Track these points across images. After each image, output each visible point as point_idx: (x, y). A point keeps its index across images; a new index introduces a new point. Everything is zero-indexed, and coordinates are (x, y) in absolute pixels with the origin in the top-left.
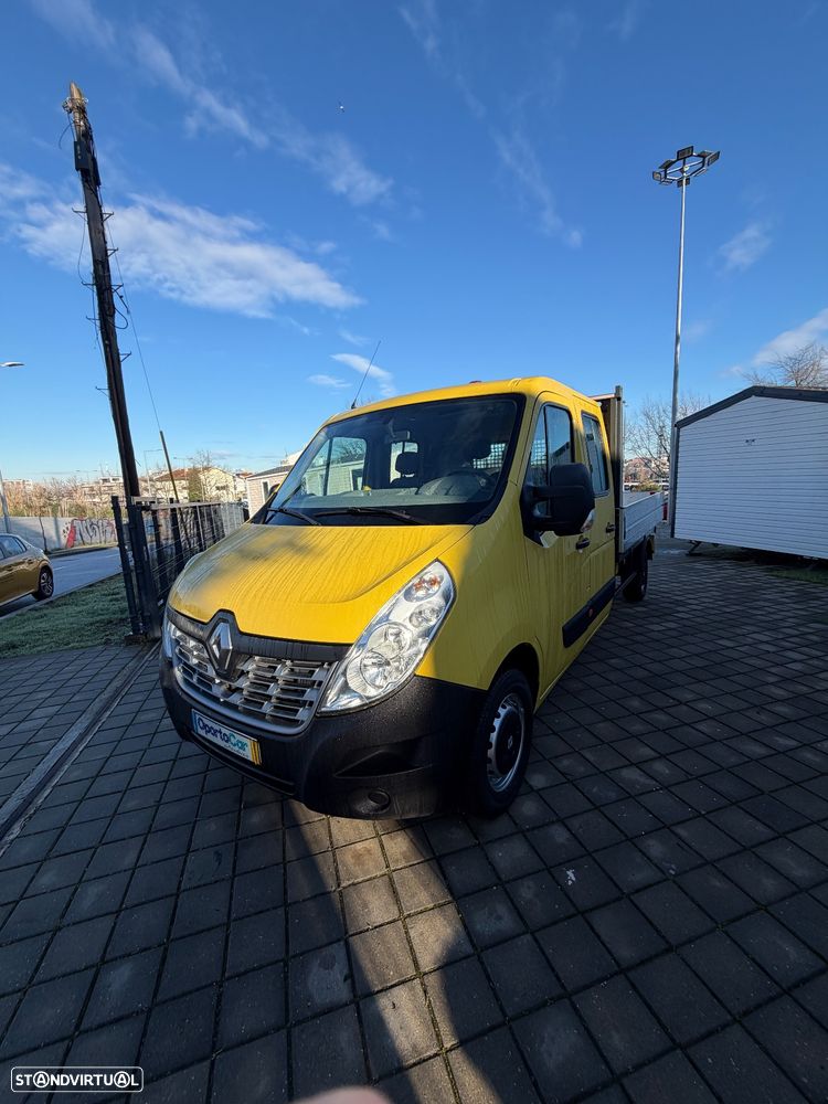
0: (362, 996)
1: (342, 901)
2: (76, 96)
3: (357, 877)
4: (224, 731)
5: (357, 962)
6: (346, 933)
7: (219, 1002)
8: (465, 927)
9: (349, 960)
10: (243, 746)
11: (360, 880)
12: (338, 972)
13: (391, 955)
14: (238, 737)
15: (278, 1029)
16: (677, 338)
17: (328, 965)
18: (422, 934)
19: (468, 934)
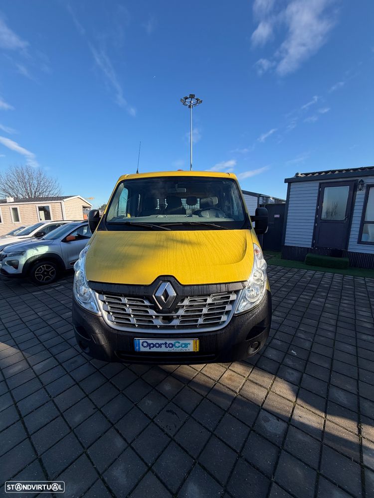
0: (289, 421)
1: (243, 397)
3: (239, 386)
4: (168, 342)
5: (274, 412)
6: (259, 406)
7: (248, 462)
8: (288, 382)
9: (271, 414)
10: (186, 345)
11: (241, 386)
12: (273, 420)
13: (281, 403)
14: (182, 341)
15: (280, 452)
16: (191, 165)
17: (267, 421)
18: (280, 391)
19: (292, 383)
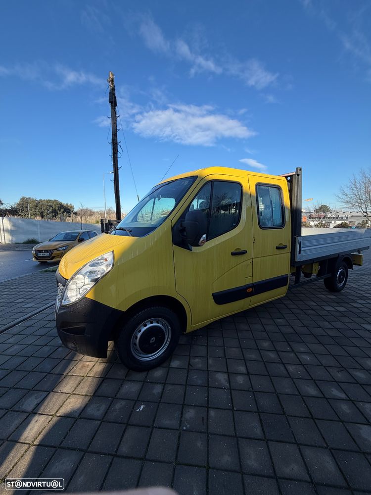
0: (33, 413)
2: (111, 76)
6: (53, 390)
8: (85, 407)
11: (75, 375)
12: (37, 401)
13: (55, 405)
15: (6, 409)
17: (37, 398)
18: (70, 402)
19: (83, 410)
